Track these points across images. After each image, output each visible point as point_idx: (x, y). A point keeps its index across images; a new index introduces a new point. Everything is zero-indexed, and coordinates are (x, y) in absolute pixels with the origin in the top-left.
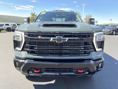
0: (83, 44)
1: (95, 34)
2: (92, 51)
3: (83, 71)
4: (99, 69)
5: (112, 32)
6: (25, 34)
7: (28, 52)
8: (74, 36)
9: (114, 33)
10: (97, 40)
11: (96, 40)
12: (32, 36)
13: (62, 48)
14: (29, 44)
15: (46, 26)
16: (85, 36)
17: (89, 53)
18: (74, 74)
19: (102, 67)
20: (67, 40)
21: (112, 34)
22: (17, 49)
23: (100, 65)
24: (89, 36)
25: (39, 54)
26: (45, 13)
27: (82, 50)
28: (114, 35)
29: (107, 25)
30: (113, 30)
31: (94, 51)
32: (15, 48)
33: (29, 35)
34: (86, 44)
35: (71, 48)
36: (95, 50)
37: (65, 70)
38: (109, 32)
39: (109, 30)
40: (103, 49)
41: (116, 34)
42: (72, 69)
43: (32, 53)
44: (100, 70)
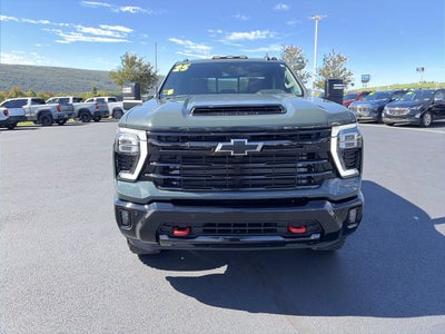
0: (304, 158)
1: (335, 131)
2: (330, 177)
3: (303, 230)
4: (350, 227)
5: (418, 116)
6: (148, 137)
7: (157, 183)
8: (279, 138)
9: (428, 119)
10: (343, 146)
11: (338, 145)
12: (167, 141)
13: (248, 171)
14: (160, 161)
15: (202, 112)
16: (308, 137)
17: (320, 183)
18: (281, 239)
19: (358, 221)
20: (258, 149)
21: (420, 124)
22: (125, 175)
23: (353, 213)
24: (318, 136)
25: (186, 186)
26: (186, 67)
27: (300, 173)
28: (425, 127)
29: (402, 93)
30: (422, 109)
31: (334, 175)
32: (117, 174)
33: (159, 139)
34: (311, 156)
35: (270, 171)
36: (338, 175)
37: (255, 229)
38: (408, 116)
39: (407, 111)
40: (360, 169)
41: (433, 125)
42: (276, 225)
43: (166, 184)
44: (354, 229)
